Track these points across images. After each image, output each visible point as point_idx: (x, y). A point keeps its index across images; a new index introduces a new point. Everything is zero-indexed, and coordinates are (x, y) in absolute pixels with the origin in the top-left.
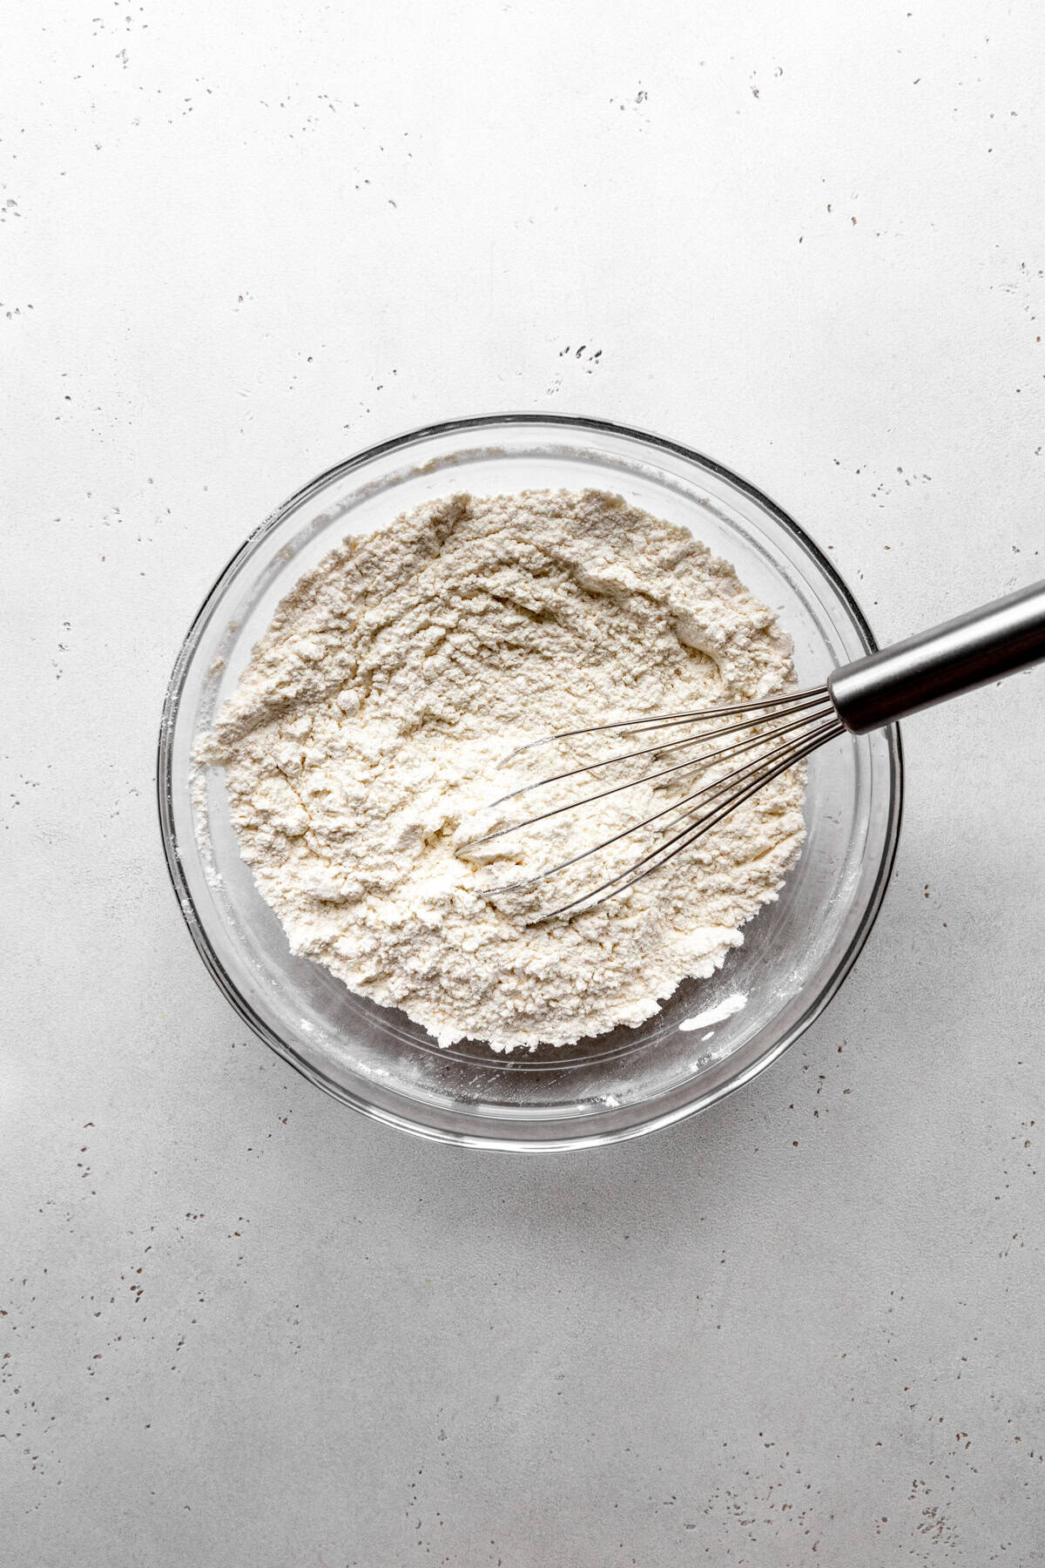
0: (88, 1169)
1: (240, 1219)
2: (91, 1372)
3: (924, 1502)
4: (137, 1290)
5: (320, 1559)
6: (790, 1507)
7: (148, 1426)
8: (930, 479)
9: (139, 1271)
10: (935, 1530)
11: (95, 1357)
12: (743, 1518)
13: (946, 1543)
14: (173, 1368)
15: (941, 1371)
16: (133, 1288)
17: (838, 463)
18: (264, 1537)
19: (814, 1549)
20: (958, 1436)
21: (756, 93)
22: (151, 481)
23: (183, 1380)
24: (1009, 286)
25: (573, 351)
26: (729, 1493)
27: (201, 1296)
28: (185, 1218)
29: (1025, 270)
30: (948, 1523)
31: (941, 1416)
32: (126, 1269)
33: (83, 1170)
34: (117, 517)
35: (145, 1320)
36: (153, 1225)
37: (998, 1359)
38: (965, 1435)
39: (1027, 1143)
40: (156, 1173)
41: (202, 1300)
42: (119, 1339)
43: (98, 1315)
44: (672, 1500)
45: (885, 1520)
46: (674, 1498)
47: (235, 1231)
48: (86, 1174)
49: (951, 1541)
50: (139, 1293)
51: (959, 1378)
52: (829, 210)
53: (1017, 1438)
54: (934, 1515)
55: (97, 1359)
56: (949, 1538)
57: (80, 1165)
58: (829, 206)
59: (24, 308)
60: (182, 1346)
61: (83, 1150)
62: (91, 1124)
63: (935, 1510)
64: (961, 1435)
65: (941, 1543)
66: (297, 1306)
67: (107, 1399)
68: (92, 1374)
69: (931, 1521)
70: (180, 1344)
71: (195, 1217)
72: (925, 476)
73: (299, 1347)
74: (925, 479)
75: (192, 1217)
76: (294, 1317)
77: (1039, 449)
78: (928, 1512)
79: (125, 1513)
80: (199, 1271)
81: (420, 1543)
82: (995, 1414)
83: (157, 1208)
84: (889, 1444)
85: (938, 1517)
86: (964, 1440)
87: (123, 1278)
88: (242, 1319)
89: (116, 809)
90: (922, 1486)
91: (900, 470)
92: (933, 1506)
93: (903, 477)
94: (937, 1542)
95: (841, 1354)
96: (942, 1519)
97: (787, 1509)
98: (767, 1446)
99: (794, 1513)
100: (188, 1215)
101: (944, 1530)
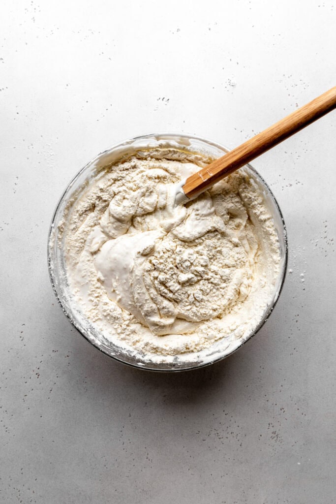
1: (69, 351)
3: (272, 430)
5: (94, 456)
7: (41, 417)
9: (38, 369)
10: (275, 438)
12: (220, 437)
14: (49, 398)
15: (275, 390)
16: (37, 374)
17: (235, 129)
18: (77, 450)
19: (241, 446)
20: (281, 409)
21: (210, 29)
22: (42, 136)
23: (52, 402)
24: (281, 81)
25: (161, 99)
26: (215, 430)
28: (52, 352)
29: (284, 76)
30: (279, 436)
31: (276, 403)
32: (34, 368)
33: (22, 338)
34: (32, 147)
35: (40, 383)
36: (43, 354)
37: (291, 385)
39: (297, 321)
40: (43, 338)
41: (57, 377)
42: (32, 390)
43: (26, 383)
44: (198, 432)
45: (261, 436)
48: (23, 340)
50: (39, 375)
51: (280, 392)
52: (231, 61)
53: (298, 409)
55: (26, 396)
56: (280, 440)
58: (231, 59)
59: (5, 88)
61: (22, 332)
62: (24, 324)
63: (275, 432)
65: (278, 442)
66: (86, 377)
67: (29, 409)
68: (24, 401)
69: (274, 435)
70: (51, 391)
71: (55, 352)
73: (87, 390)
76: (85, 381)
78: (273, 433)
79: (34, 444)
80: (57, 368)
81: (124, 449)
82: (291, 402)
83: (44, 349)
84: (261, 412)
85: (276, 434)
86: (283, 410)
87: (33, 371)
88: (70, 382)
89: (31, 231)
90: (271, 425)
91: (253, 131)
92: (275, 430)
93: (254, 133)
94: (276, 442)
95: (246, 385)
97: (232, 433)
98: (226, 414)
99: (235, 435)
101: (278, 438)
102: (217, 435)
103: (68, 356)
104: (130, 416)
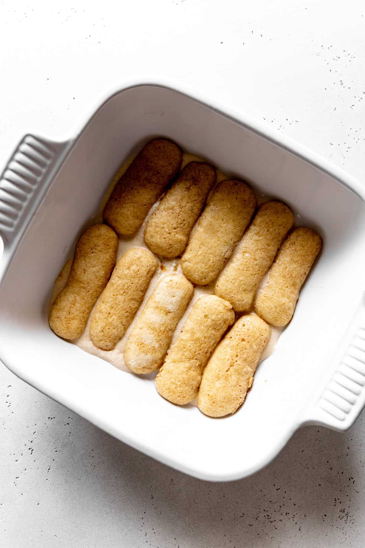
0: (10, 403)
1: (69, 418)
2: (15, 484)
3: (340, 507)
4: (31, 450)
6: (289, 514)
7: (38, 504)
8: (298, 122)
9: (31, 442)
10: (345, 518)
11: (16, 478)
12: (271, 520)
13: (350, 522)
14: (47, 480)
15: (340, 453)
16: (30, 449)
17: (265, 119)
19: (300, 530)
20: (349, 479)
23: (51, 484)
24: (318, 53)
26: (265, 510)
27: (56, 450)
28: (48, 419)
29: (323, 48)
30: (350, 515)
31: (342, 471)
32: (26, 442)
33: (8, 404)
35: (35, 461)
36: (36, 423)
37: (361, 447)
38: (352, 478)
40: (36, 402)
41: (56, 451)
42: (25, 470)
43: (17, 461)
44: (243, 515)
45: (325, 515)
46: (244, 514)
47: (67, 422)
48: (10, 406)
49: (352, 522)
50: (32, 451)
51: (347, 456)
52: (252, 33)
54: (344, 512)
55: (17, 479)
56: (351, 520)
57: (7, 402)
58: (252, 31)
60: (49, 471)
61: (8, 396)
62: (10, 386)
64: (351, 478)
66: (93, 450)
67: (22, 494)
68: (16, 485)
69: (344, 514)
70: (49, 469)
71: (52, 419)
72: (296, 121)
73: (95, 466)
74: (296, 122)
75: (50, 419)
76: (92, 455)
77: (335, 108)
78: (342, 511)
79: (31, 541)
80: (55, 440)
81: (147, 542)
83: (37, 416)
84: (324, 484)
87: (25, 445)
88: (72, 457)
90: (338, 500)
91: (287, 120)
92: (343, 508)
93: (288, 122)
94: (346, 522)
95: (301, 450)
96: (347, 513)
97: (287, 514)
98: (277, 490)
99: (291, 516)
100: (49, 418)
101: (349, 518)
102: (267, 517)
103: (68, 424)
104: (153, 498)
